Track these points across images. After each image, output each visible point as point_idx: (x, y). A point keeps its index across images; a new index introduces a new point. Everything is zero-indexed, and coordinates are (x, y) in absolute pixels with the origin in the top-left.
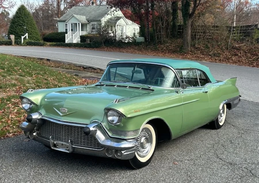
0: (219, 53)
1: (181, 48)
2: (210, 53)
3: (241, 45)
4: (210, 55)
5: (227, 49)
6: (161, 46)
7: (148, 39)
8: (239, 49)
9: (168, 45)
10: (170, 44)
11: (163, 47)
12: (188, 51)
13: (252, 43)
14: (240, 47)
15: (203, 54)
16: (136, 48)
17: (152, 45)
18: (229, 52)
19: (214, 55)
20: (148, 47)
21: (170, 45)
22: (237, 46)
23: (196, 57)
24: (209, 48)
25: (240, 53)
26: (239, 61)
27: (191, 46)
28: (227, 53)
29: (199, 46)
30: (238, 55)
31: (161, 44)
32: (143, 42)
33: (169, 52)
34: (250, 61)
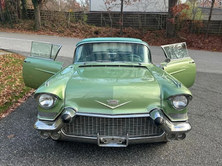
0: (63, 31)
1: (34, 27)
2: (57, 31)
3: (76, 25)
4: (57, 32)
5: (68, 28)
6: (17, 25)
7: (3, 19)
9: (22, 24)
10: (23, 23)
11: (18, 25)
12: (40, 29)
13: (83, 24)
14: (76, 26)
15: (52, 31)
17: (8, 24)
18: (70, 30)
19: (60, 32)
20: (4, 25)
21: (24, 24)
22: (74, 25)
23: (47, 33)
24: (55, 27)
25: (77, 31)
26: (78, 36)
27: (41, 25)
28: (68, 30)
29: (47, 25)
30: (76, 32)
31: (16, 24)
33: (24, 30)
34: (85, 35)
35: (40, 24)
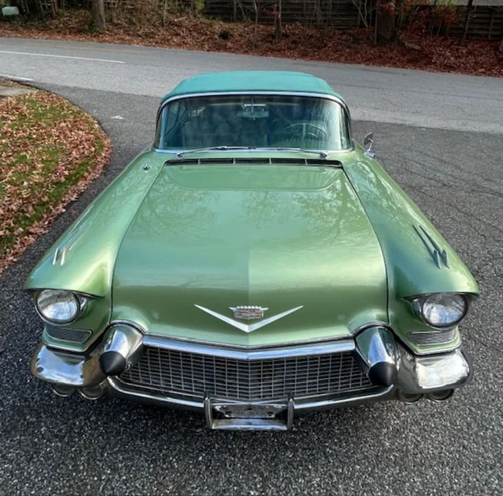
0: (152, 33)
1: (91, 25)
2: (140, 33)
3: (180, 19)
4: (140, 36)
5: (163, 26)
6: (54, 21)
7: (26, 9)
8: (179, 25)
9: (65, 19)
10: (68, 18)
11: (57, 23)
12: (104, 30)
13: (195, 16)
14: (180, 22)
15: (129, 35)
16: (6, 26)
17: (35, 21)
18: (167, 30)
19: (146, 35)
20: (29, 23)
21: (69, 20)
22: (176, 20)
23: (118, 39)
24: (134, 24)
25: (183, 32)
26: (184, 42)
27: (107, 22)
28: (162, 31)
29: (119, 22)
30: (180, 34)
31: (53, 19)
32: (18, 16)
33: (70, 33)
34: (199, 42)
35: (104, 20)
